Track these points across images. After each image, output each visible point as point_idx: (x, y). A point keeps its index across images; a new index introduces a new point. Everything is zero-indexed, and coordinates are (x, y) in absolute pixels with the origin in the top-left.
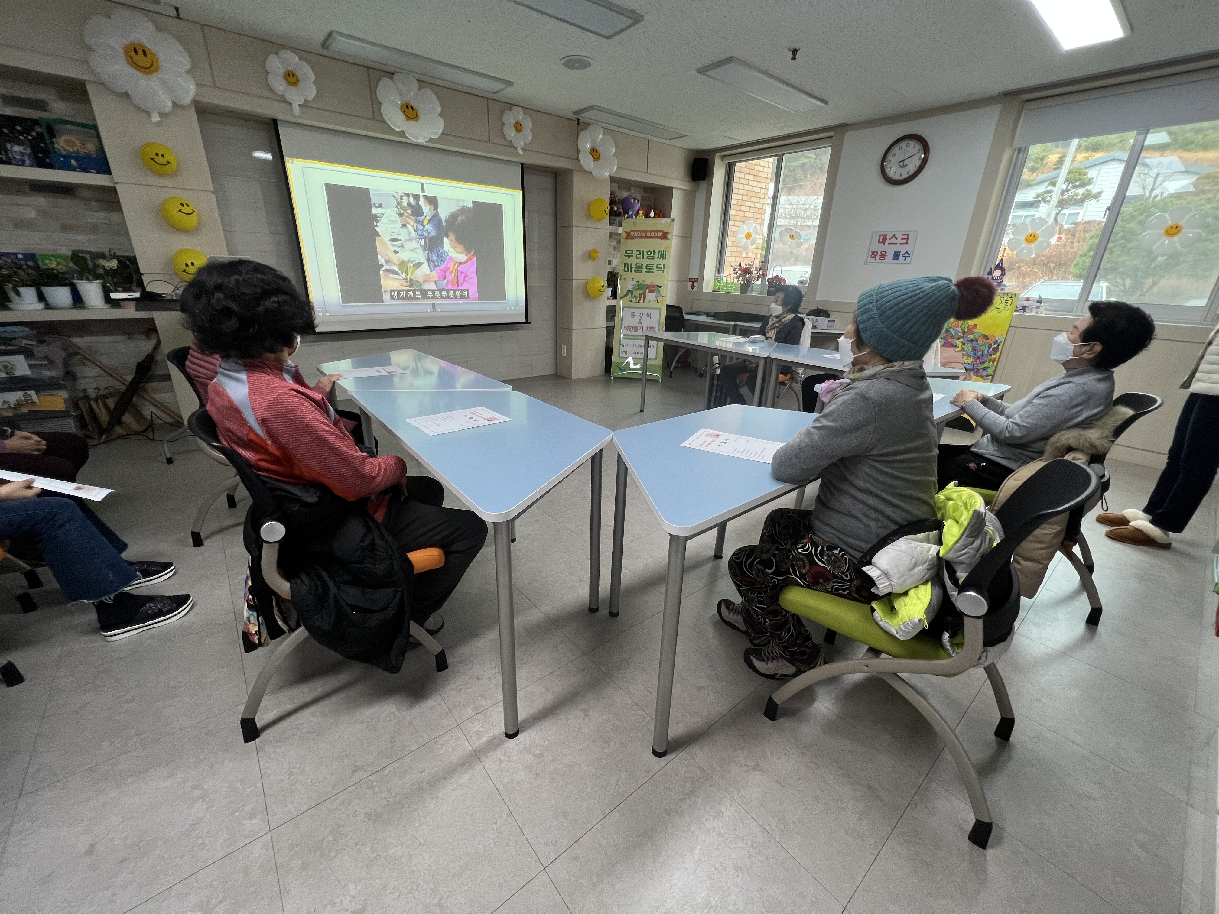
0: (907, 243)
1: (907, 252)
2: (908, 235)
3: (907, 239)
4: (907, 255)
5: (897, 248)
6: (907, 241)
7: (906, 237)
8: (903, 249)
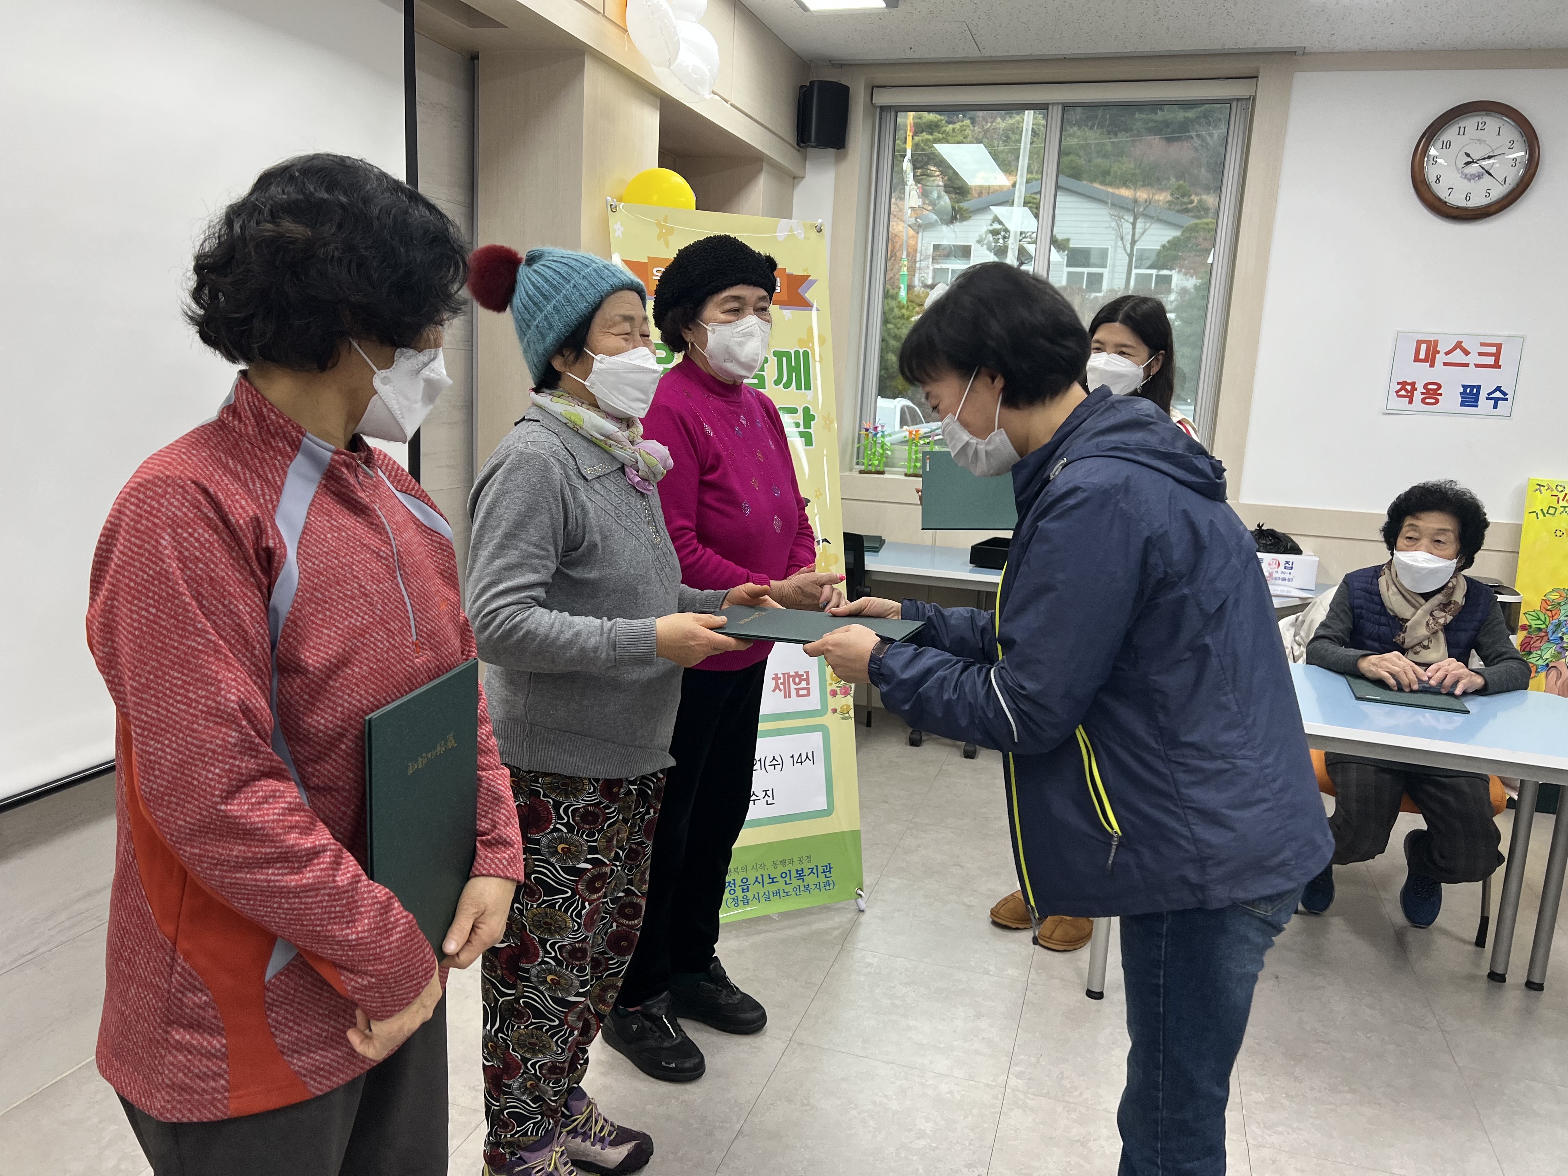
0: (1496, 365)
1: (1498, 389)
2: (1499, 347)
3: (1497, 355)
4: (1498, 394)
5: (1472, 377)
6: (1497, 360)
7: (1493, 350)
8: (1487, 380)
